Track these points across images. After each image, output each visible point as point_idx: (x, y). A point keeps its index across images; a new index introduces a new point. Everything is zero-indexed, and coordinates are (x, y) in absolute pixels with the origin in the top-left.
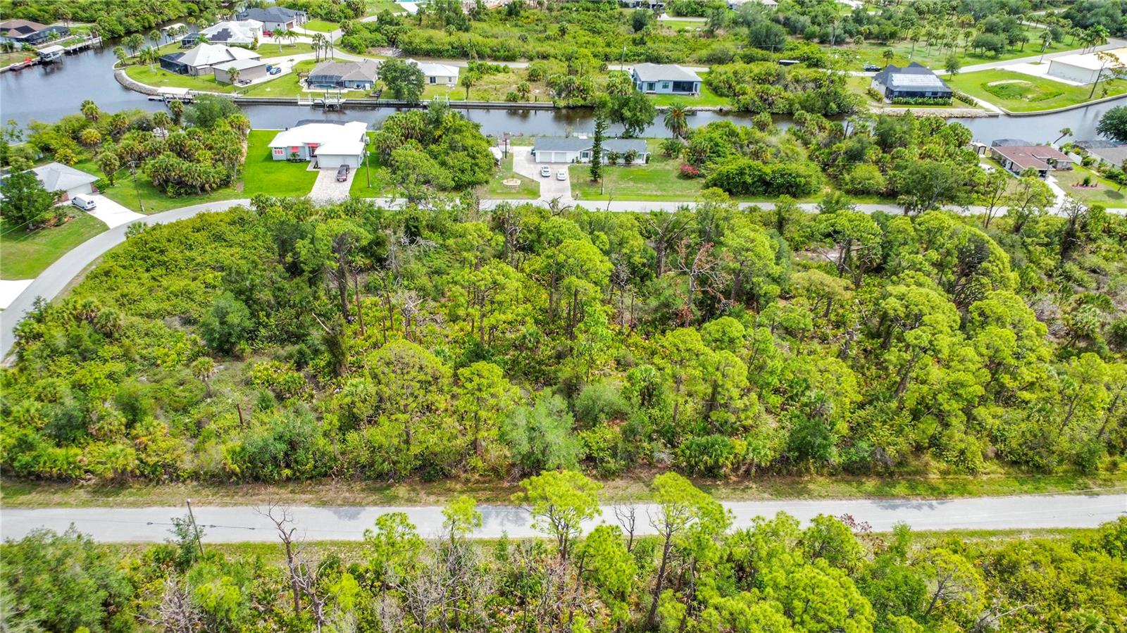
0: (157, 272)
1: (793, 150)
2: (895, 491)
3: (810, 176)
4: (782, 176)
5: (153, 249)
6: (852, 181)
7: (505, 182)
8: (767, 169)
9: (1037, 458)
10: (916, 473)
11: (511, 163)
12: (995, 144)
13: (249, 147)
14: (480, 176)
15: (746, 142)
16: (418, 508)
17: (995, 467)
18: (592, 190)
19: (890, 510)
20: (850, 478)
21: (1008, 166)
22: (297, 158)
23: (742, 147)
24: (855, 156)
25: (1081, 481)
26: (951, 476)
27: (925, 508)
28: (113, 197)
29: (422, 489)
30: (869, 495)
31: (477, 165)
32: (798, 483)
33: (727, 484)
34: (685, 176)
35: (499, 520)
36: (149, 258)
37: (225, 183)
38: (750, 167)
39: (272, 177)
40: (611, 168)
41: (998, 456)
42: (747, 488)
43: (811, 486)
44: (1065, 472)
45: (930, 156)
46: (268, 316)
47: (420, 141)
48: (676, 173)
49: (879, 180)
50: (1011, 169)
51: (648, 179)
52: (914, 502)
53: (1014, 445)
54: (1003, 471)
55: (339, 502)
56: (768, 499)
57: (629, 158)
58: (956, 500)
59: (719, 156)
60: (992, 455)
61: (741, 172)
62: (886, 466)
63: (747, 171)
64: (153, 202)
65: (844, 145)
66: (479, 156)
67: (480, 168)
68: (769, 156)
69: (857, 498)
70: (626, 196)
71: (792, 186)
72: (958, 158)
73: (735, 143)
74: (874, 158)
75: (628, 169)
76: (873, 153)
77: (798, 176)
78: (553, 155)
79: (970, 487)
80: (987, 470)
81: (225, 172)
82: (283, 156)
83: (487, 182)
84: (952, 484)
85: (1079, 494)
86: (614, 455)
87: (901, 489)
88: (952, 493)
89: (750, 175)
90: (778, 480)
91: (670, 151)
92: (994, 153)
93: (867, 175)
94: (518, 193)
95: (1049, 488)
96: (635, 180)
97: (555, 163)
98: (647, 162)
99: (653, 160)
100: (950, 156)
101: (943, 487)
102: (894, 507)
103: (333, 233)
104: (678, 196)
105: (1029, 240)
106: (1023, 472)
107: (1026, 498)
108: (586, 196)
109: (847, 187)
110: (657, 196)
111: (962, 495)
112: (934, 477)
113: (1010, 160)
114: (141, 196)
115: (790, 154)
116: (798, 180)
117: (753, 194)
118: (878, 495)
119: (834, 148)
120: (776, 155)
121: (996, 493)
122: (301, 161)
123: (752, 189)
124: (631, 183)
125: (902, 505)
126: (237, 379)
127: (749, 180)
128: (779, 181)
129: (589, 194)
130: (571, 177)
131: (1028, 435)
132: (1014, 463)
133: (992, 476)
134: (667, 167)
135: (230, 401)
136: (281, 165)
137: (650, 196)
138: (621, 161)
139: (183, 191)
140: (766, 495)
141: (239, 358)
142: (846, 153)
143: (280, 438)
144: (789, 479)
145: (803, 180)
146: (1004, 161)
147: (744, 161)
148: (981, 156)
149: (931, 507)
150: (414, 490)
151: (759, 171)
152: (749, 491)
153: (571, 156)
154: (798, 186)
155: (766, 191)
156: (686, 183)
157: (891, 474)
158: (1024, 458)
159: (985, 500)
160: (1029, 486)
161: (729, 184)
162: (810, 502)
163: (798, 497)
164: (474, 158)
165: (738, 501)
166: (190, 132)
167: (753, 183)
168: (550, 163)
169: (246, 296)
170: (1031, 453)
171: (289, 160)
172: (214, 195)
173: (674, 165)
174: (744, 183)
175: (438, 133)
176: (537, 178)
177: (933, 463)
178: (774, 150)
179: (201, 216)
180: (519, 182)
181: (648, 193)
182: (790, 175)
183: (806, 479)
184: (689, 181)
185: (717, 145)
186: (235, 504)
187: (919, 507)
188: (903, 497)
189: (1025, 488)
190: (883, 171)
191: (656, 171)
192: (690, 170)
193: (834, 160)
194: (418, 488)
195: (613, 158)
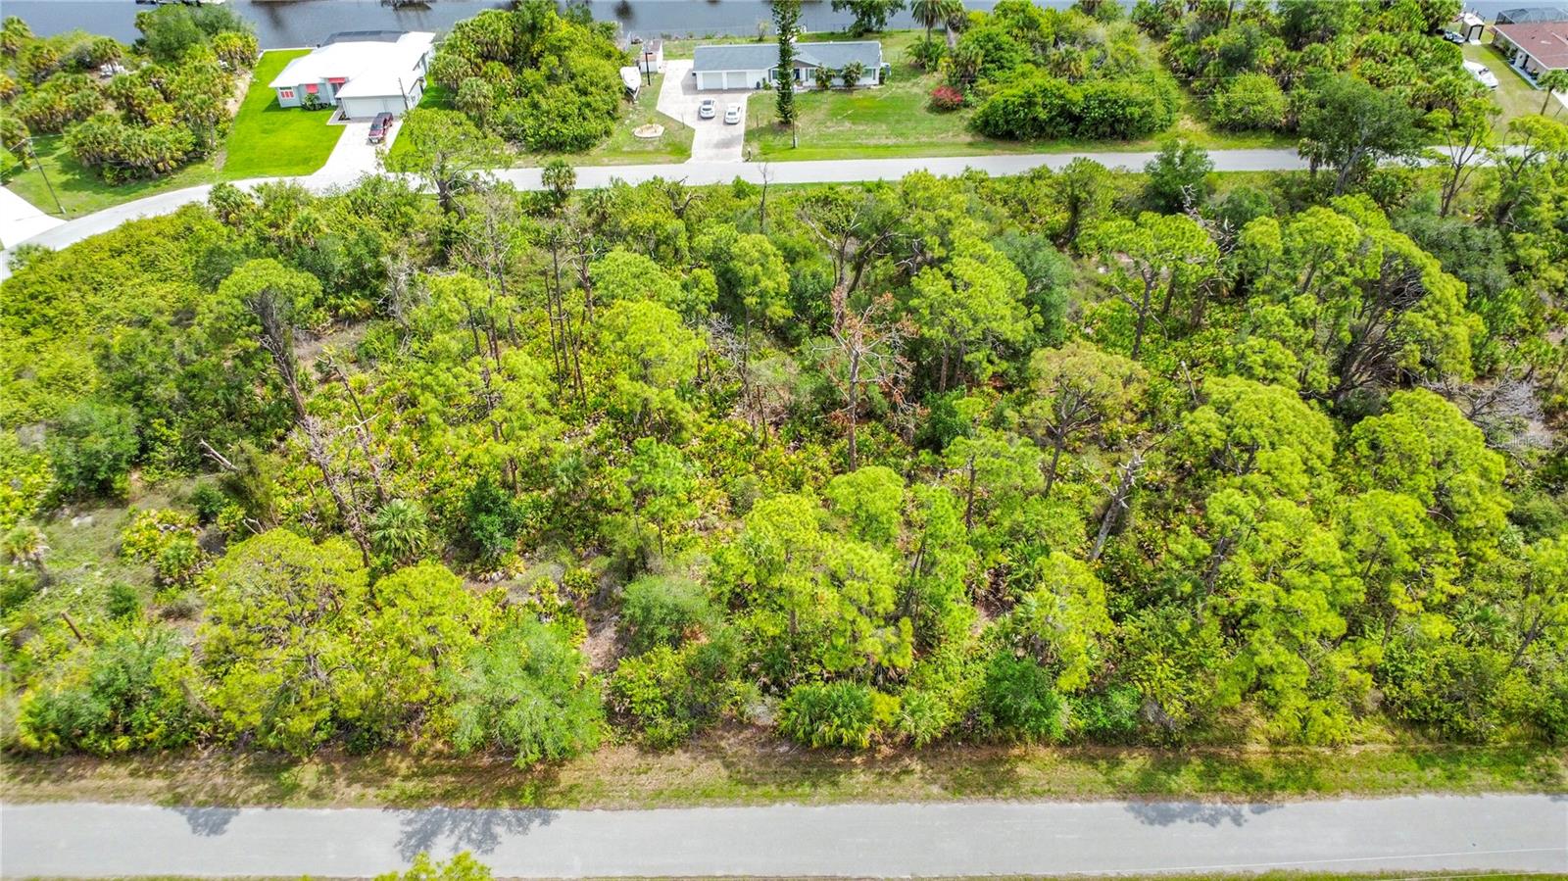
0: (41, 333)
1: (1127, 53)
2: (1175, 782)
3: (1150, 104)
4: (1102, 103)
5: (33, 297)
6: (1227, 106)
7: (637, 131)
8: (1075, 94)
9: (1458, 717)
10: (1224, 741)
11: (656, 93)
12: (1502, 20)
13: (252, 85)
14: (594, 126)
15: (1052, 38)
16: (327, 811)
17: (1376, 730)
18: (779, 141)
19: (1157, 827)
20: (1098, 750)
21: (1519, 62)
22: (316, 102)
23: (1044, 48)
24: (1237, 60)
25: (1541, 759)
26: (1290, 748)
27: (1226, 821)
28: (22, 191)
29: (344, 769)
30: (1124, 792)
31: (588, 105)
32: (1001, 761)
33: (870, 763)
34: (940, 107)
35: (453, 839)
36: (29, 312)
37: (196, 154)
38: (1044, 91)
39: (271, 140)
40: (819, 96)
41: (1386, 705)
42: (907, 772)
43: (1022, 769)
44: (1513, 739)
45: (1373, 54)
46: (170, 424)
47: (507, 63)
48: (927, 101)
49: (1274, 101)
50: (1524, 67)
51: (876, 114)
52: (1207, 807)
53: (1417, 688)
54: (1390, 738)
55: (201, 797)
56: (939, 799)
57: (850, 79)
58: (1288, 805)
59: (1002, 67)
60: (1370, 706)
61: (1029, 102)
62: (1167, 731)
63: (1039, 100)
64: (85, 196)
65: (1221, 40)
66: (593, 89)
67: (594, 110)
68: (1084, 65)
69: (1103, 797)
70: (833, 150)
71: (1119, 121)
72: (1425, 55)
73: (1032, 42)
74: (1271, 61)
75: (846, 96)
76: (1270, 51)
77: (1129, 103)
78: (725, 77)
79: (1322, 775)
80: (1360, 737)
81: (192, 139)
82: (294, 100)
83: (608, 133)
84: (1286, 767)
85: (1534, 791)
86: (670, 713)
87: (1186, 779)
88: (1283, 788)
89: (1044, 106)
90: (965, 752)
91: (924, 59)
92: (1497, 36)
93: (1254, 97)
94: (657, 151)
95: (1476, 775)
96: (854, 118)
97: (730, 90)
98: (881, 82)
99: (893, 79)
100: (1409, 53)
101: (1270, 774)
102: (1166, 818)
103: (243, 292)
104: (925, 145)
105: (1518, 238)
106: (1431, 740)
107: (1427, 798)
108: (766, 155)
109: (1218, 118)
110: (888, 147)
111: (1302, 792)
112: (1256, 750)
113: (1523, 50)
114: (66, 186)
115: (1123, 61)
116: (1128, 110)
117: (1053, 137)
118: (1145, 790)
119: (1204, 43)
120: (1097, 63)
121: (1372, 788)
122: (323, 107)
123: (1049, 130)
124: (847, 124)
125: (1182, 815)
126: (105, 545)
127: (1043, 115)
128: (1097, 113)
129: (772, 149)
130: (749, 117)
131: (1445, 673)
132: (1413, 724)
133: (1369, 747)
134: (915, 90)
135: (78, 591)
136: (291, 115)
137: (876, 147)
138: (838, 82)
139: (127, 174)
140: (935, 789)
141: (119, 501)
142: (1223, 54)
143: (100, 690)
144: (985, 753)
145: (1136, 112)
146: (1516, 51)
147: (1040, 78)
148: (1475, 42)
149: (1237, 820)
150: (330, 772)
151: (1061, 97)
152: (906, 779)
153: (753, 78)
154: (1129, 121)
155: (1074, 131)
156: (940, 120)
157: (1177, 745)
158: (1434, 715)
159: (1347, 804)
160: (1437, 771)
161: (1007, 122)
162: (1015, 805)
163: (992, 795)
164: (584, 93)
165: (883, 801)
166: (144, 72)
167: (1052, 119)
168: (720, 91)
169: (133, 391)
170: (1447, 707)
171: (304, 108)
172: (178, 177)
173: (929, 83)
174: (1035, 119)
175: (536, 48)
176: (690, 121)
177: (1259, 722)
178: (1096, 53)
179: (127, 227)
180: (661, 129)
181: (873, 142)
182: (1116, 102)
183: (1016, 752)
184: (946, 116)
185: (998, 48)
186: (38, 799)
187: (1213, 820)
188: (1188, 796)
189: (1428, 775)
190: (1286, 87)
191: (893, 98)
192: (947, 97)
193: (1205, 65)
194: (337, 767)
195: (823, 81)
